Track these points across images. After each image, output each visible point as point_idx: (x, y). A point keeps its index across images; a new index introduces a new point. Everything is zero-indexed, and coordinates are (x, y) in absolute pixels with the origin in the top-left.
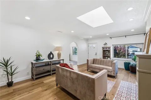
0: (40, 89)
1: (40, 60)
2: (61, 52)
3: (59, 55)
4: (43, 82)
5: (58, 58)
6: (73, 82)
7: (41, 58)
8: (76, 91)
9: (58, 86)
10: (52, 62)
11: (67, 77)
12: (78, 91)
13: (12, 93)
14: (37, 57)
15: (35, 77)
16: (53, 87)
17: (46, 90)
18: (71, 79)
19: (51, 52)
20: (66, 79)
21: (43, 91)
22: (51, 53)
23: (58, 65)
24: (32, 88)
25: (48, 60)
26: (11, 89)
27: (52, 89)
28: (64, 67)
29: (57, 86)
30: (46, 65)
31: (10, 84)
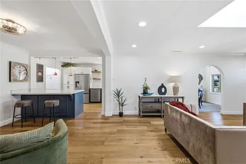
0: (145, 128)
1: (147, 93)
2: (179, 85)
3: (176, 90)
4: (150, 122)
5: (174, 95)
6: (184, 130)
7: (149, 91)
8: (189, 144)
9: (168, 132)
10: (163, 98)
11: (177, 121)
12: (191, 144)
13: (122, 122)
14: (144, 90)
15: (142, 114)
16: (160, 131)
17: (152, 131)
18: (182, 124)
19: (162, 84)
20: (176, 122)
21: (148, 131)
22: (162, 86)
23: (168, 103)
24: (138, 124)
25: (159, 96)
26: (122, 119)
27: (159, 133)
28: (174, 105)
29: (166, 131)
30: (155, 102)
31: (121, 115)
